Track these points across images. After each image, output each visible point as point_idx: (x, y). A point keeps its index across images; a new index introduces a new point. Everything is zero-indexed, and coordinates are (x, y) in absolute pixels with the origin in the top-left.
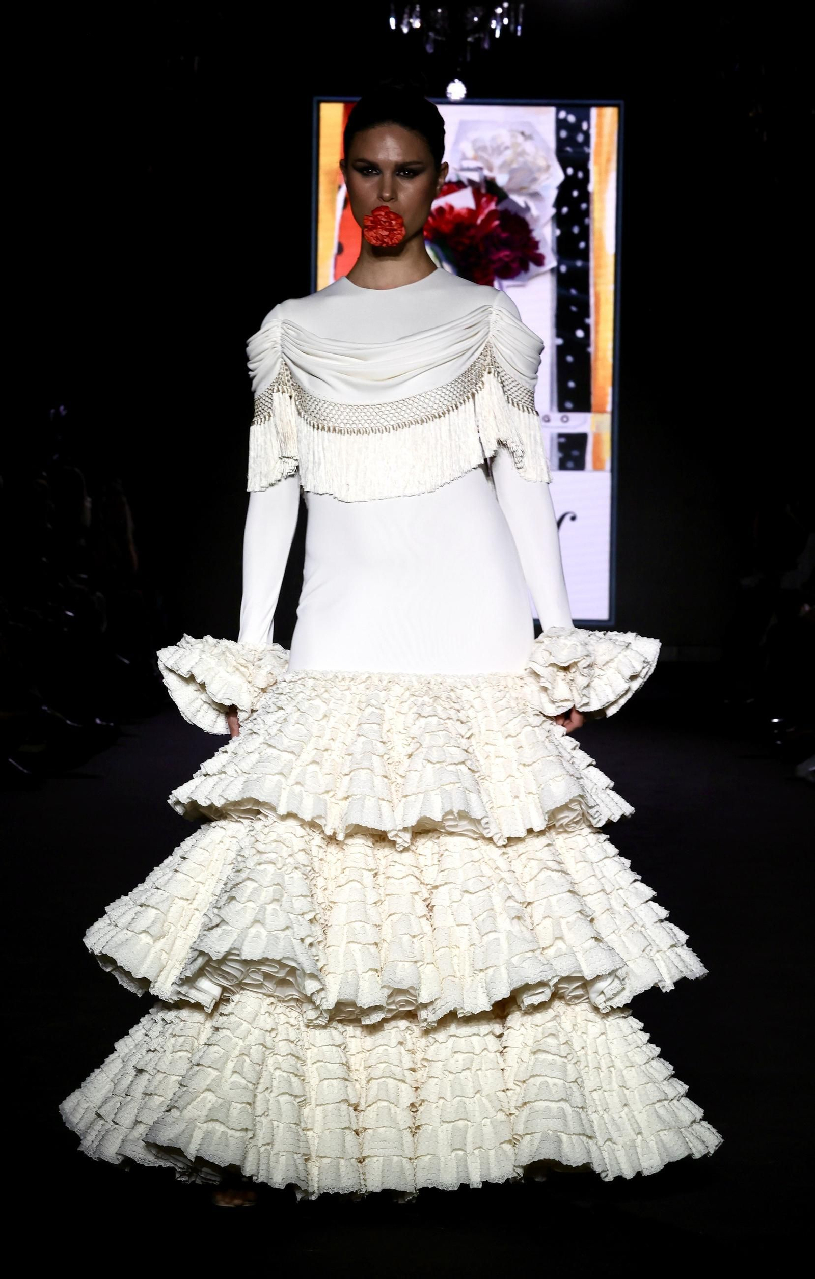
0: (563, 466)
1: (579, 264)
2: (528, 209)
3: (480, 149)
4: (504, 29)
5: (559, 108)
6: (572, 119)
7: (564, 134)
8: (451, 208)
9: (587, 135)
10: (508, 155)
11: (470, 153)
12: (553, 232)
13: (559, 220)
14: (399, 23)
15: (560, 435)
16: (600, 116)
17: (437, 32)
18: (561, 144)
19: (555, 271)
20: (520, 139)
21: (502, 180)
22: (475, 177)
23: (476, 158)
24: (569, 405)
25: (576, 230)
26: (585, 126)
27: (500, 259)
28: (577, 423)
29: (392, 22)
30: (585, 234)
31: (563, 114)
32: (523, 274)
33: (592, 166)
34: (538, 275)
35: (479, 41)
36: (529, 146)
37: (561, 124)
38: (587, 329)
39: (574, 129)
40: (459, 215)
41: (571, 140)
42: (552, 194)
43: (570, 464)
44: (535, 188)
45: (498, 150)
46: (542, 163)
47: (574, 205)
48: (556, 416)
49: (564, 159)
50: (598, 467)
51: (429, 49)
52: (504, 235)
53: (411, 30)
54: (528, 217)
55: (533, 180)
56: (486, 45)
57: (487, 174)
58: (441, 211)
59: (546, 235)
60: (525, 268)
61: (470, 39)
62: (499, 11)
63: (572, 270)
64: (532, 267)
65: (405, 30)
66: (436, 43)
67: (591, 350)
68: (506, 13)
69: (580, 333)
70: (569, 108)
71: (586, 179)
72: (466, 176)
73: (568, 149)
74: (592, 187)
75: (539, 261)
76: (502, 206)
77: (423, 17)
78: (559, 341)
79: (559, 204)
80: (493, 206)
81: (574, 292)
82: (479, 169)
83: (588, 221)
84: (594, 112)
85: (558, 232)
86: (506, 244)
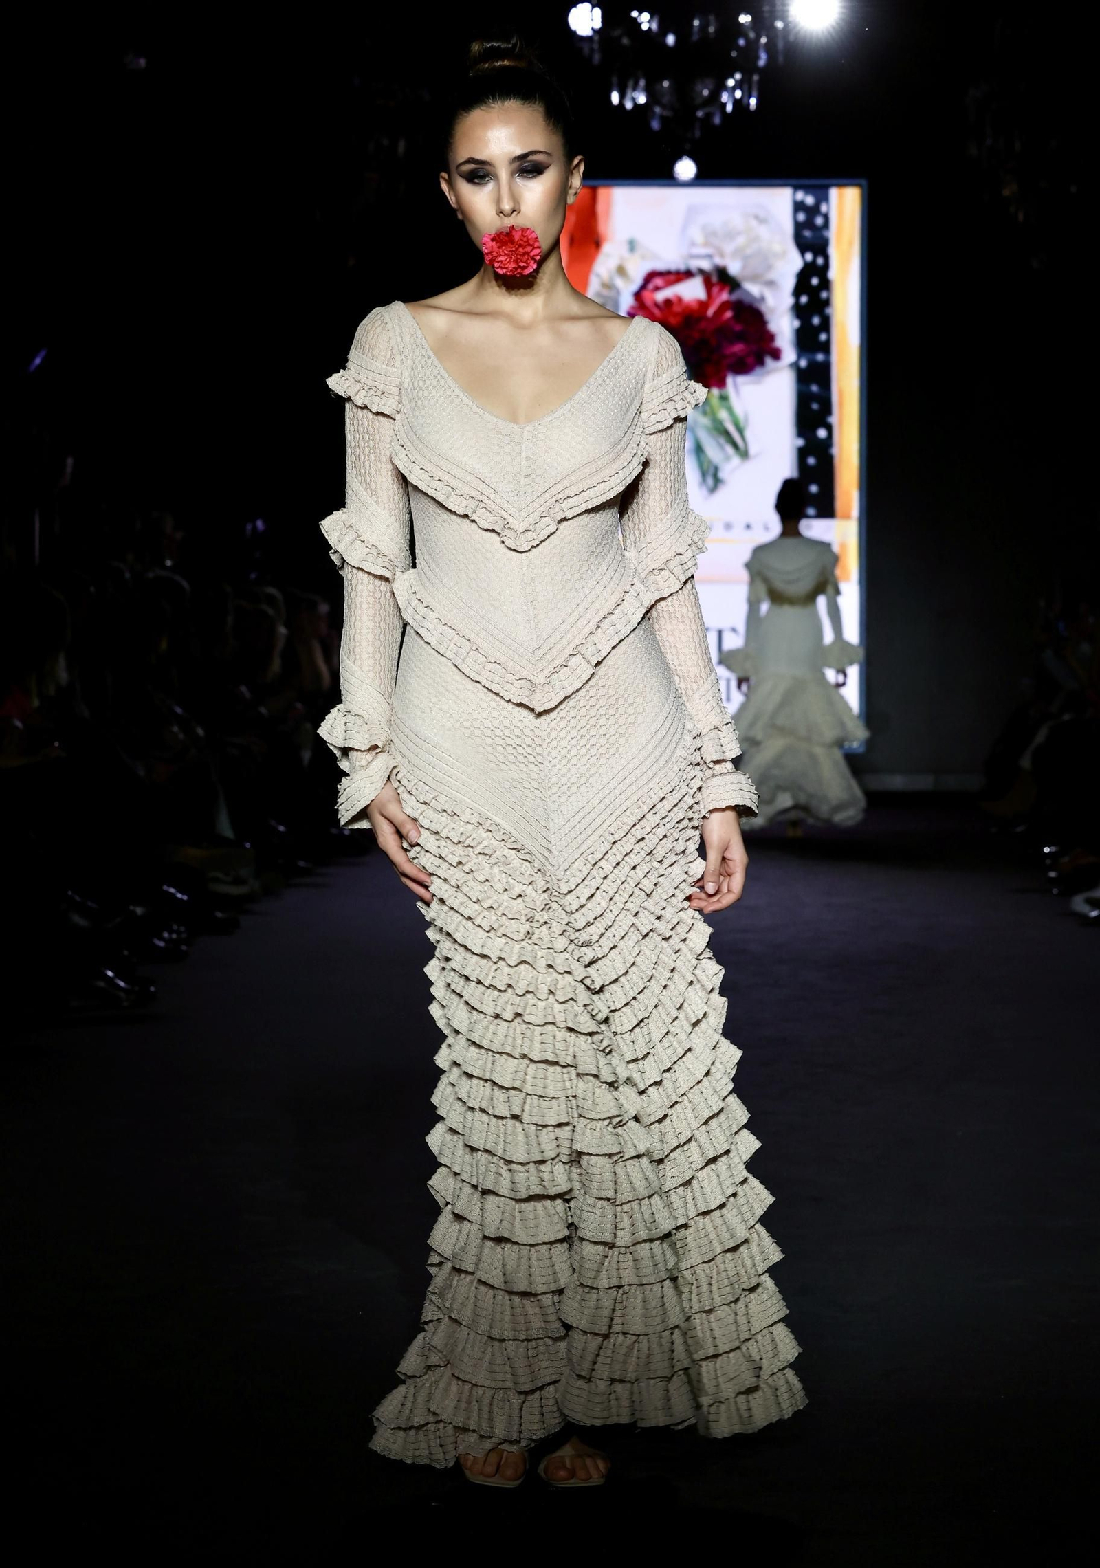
1: (820, 357)
2: (763, 299)
3: (710, 235)
4: (736, 103)
5: (796, 188)
6: (810, 200)
7: (801, 217)
8: (680, 300)
9: (826, 217)
10: (741, 241)
11: (699, 238)
12: (792, 323)
13: (799, 311)
14: (622, 97)
16: (841, 197)
17: (663, 107)
18: (798, 228)
19: (795, 365)
20: (754, 223)
21: (734, 269)
22: (706, 265)
23: (706, 244)
25: (816, 321)
26: (824, 208)
27: (734, 354)
29: (615, 98)
30: (826, 325)
31: (800, 195)
32: (758, 370)
33: (833, 251)
34: (775, 370)
35: (709, 116)
36: (763, 231)
37: (798, 206)
38: (829, 428)
39: (813, 211)
40: (687, 307)
41: (809, 224)
42: (789, 283)
44: (771, 276)
45: (731, 235)
46: (777, 247)
47: (814, 293)
49: (802, 245)
51: (655, 125)
52: (738, 328)
53: (636, 106)
54: (764, 308)
55: (769, 268)
56: (717, 120)
57: (719, 261)
58: (668, 302)
59: (783, 326)
60: (761, 363)
61: (700, 114)
62: (731, 83)
63: (813, 364)
64: (769, 361)
65: (629, 105)
66: (663, 119)
67: (835, 451)
68: (739, 85)
69: (822, 433)
70: (807, 189)
71: (826, 266)
72: (695, 264)
73: (807, 233)
74: (833, 274)
75: (776, 354)
76: (735, 296)
77: (649, 92)
78: (800, 442)
79: (797, 293)
80: (725, 296)
81: (814, 388)
82: (710, 257)
83: (828, 311)
84: (834, 193)
85: (797, 324)
86: (740, 337)
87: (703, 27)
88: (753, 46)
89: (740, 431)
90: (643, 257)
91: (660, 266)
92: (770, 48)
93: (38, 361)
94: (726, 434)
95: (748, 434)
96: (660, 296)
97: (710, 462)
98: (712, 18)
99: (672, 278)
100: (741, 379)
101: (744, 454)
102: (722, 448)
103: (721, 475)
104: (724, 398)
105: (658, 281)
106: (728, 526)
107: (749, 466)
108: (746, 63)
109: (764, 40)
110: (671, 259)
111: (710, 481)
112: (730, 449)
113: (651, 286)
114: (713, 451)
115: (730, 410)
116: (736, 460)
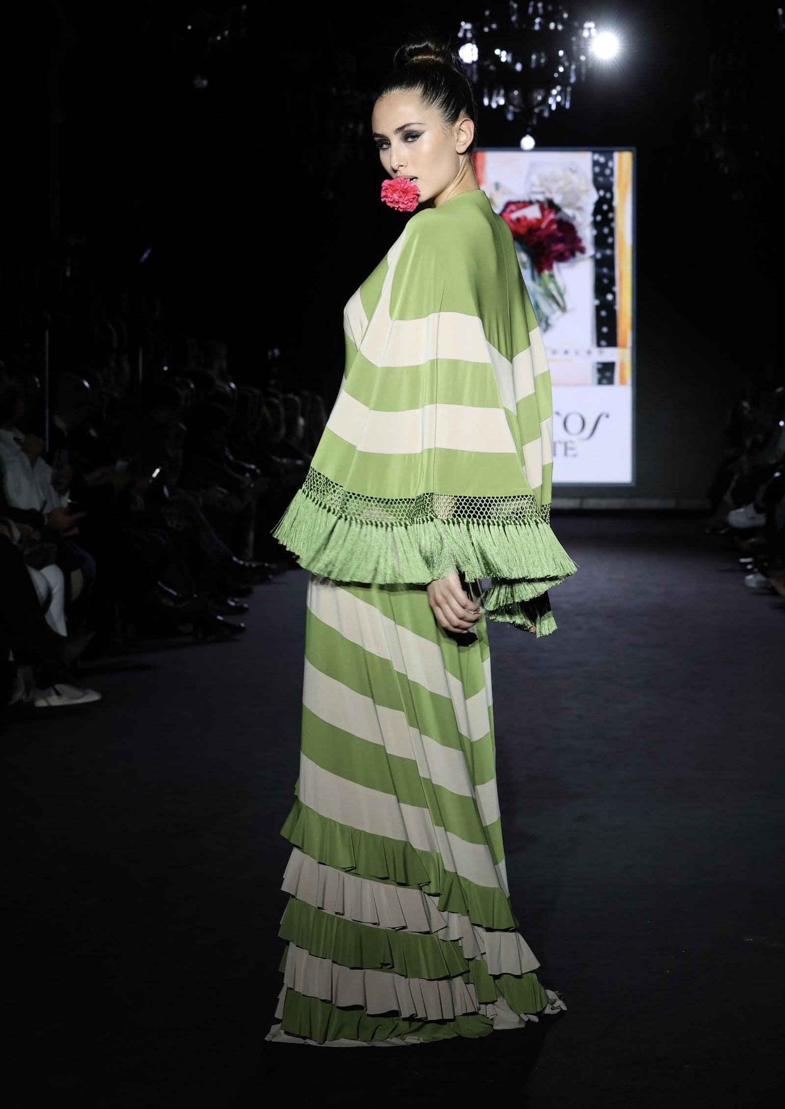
0: (600, 382)
1: (608, 252)
2: (574, 218)
3: (543, 180)
4: (558, 104)
5: (594, 152)
6: (602, 160)
7: (597, 169)
8: (525, 218)
9: (612, 170)
10: (561, 183)
11: (537, 182)
12: (592, 232)
13: (596, 225)
14: (490, 100)
15: (598, 363)
16: (620, 158)
17: (515, 106)
18: (596, 176)
19: (593, 257)
20: (569, 173)
21: (558, 200)
22: (541, 198)
23: (541, 185)
24: (603, 343)
25: (606, 231)
26: (610, 164)
27: (558, 250)
28: (609, 354)
29: (486, 102)
30: (612, 233)
31: (596, 157)
32: (572, 260)
33: (616, 190)
34: (582, 260)
35: (541, 112)
36: (575, 178)
37: (595, 163)
38: (614, 294)
39: (604, 166)
40: (530, 222)
41: (602, 173)
42: (590, 208)
43: (605, 381)
44: (579, 204)
45: (555, 180)
46: (583, 188)
47: (605, 214)
48: (595, 350)
49: (598, 186)
50: (623, 382)
51: (510, 117)
52: (560, 235)
53: (499, 106)
54: (575, 223)
55: (578, 199)
56: (546, 114)
57: (548, 196)
58: (518, 220)
59: (586, 233)
60: (573, 254)
61: (537, 110)
62: (554, 92)
63: (604, 257)
64: (578, 254)
65: (494, 105)
66: (515, 114)
67: (617, 307)
68: (559, 93)
69: (610, 297)
70: (601, 153)
71: (612, 199)
72: (534, 197)
73: (601, 179)
74: (616, 203)
75: (582, 250)
76: (558, 216)
77: (506, 96)
78: (597, 302)
79: (595, 213)
80: (552, 216)
81: (605, 270)
82: (543, 193)
83: (613, 225)
84: (616, 155)
85: (595, 232)
86: (561, 240)
87: (538, 60)
88: (567, 70)
89: (561, 295)
90: (504, 193)
91: (514, 198)
92: (578, 72)
93: (145, 256)
94: (553, 297)
95: (566, 297)
96: (514, 216)
97: (543, 313)
98: (543, 54)
99: (521, 205)
100: (562, 265)
101: (563, 309)
102: (550, 306)
103: (550, 321)
104: (552, 276)
105: (513, 207)
106: (554, 352)
107: (567, 316)
108: (563, 80)
109: (573, 67)
110: (520, 194)
111: (543, 325)
112: (555, 307)
113: (508, 210)
114: (546, 307)
115: (555, 283)
116: (559, 313)
